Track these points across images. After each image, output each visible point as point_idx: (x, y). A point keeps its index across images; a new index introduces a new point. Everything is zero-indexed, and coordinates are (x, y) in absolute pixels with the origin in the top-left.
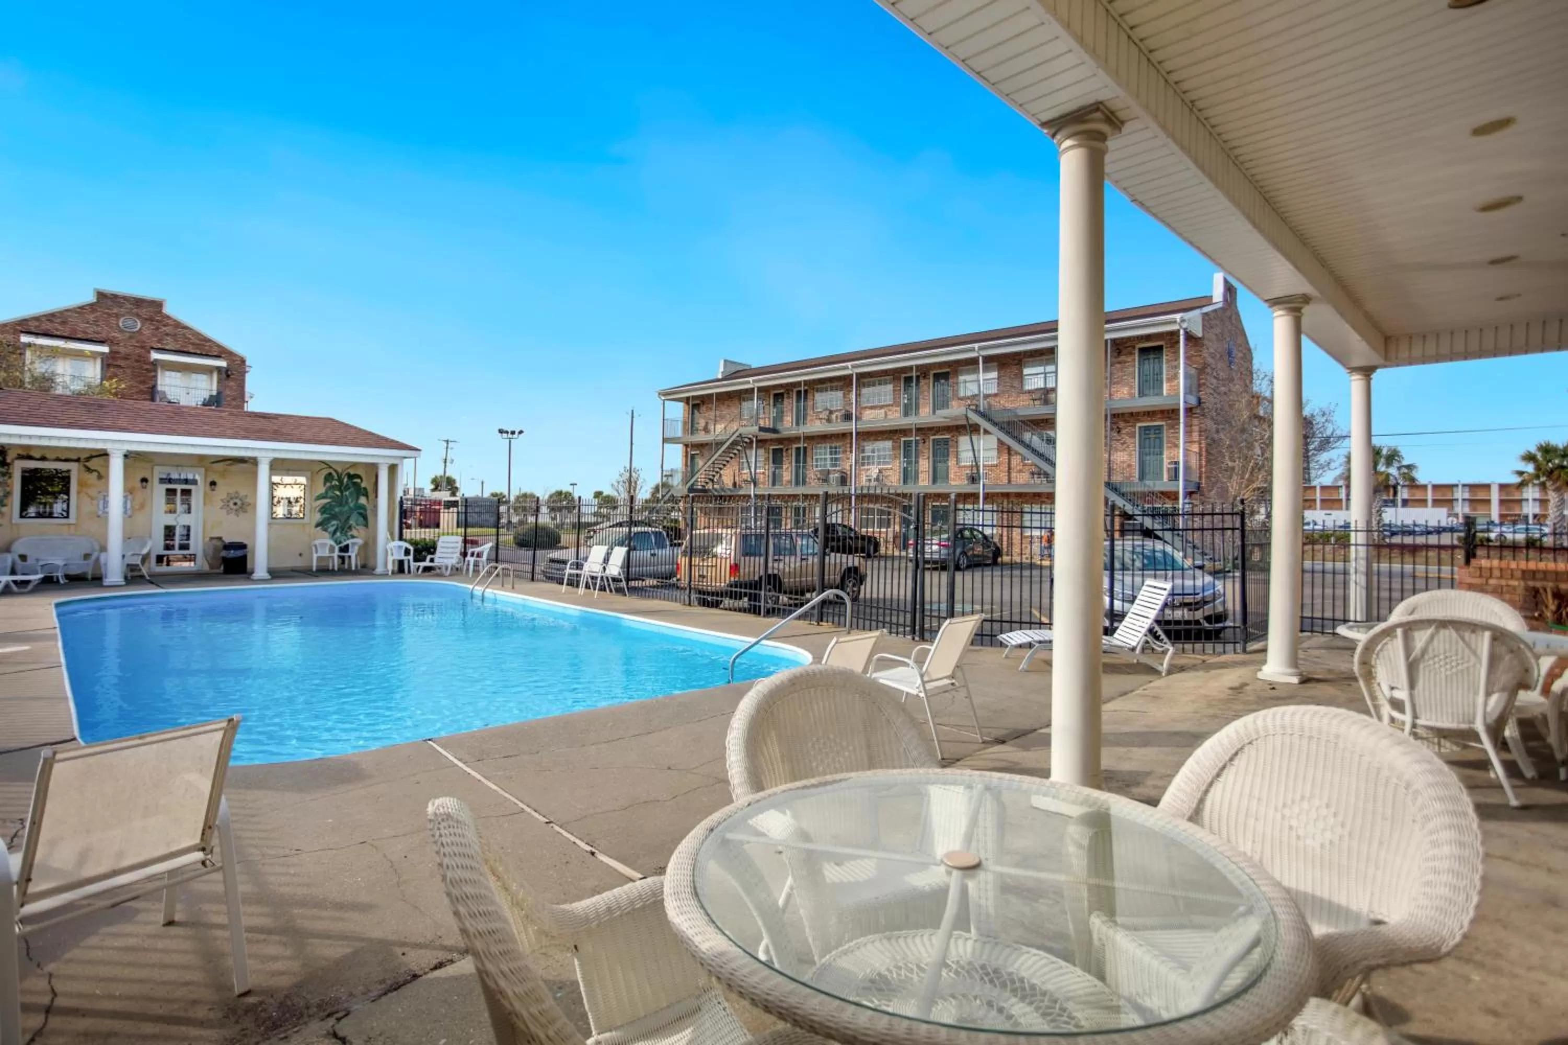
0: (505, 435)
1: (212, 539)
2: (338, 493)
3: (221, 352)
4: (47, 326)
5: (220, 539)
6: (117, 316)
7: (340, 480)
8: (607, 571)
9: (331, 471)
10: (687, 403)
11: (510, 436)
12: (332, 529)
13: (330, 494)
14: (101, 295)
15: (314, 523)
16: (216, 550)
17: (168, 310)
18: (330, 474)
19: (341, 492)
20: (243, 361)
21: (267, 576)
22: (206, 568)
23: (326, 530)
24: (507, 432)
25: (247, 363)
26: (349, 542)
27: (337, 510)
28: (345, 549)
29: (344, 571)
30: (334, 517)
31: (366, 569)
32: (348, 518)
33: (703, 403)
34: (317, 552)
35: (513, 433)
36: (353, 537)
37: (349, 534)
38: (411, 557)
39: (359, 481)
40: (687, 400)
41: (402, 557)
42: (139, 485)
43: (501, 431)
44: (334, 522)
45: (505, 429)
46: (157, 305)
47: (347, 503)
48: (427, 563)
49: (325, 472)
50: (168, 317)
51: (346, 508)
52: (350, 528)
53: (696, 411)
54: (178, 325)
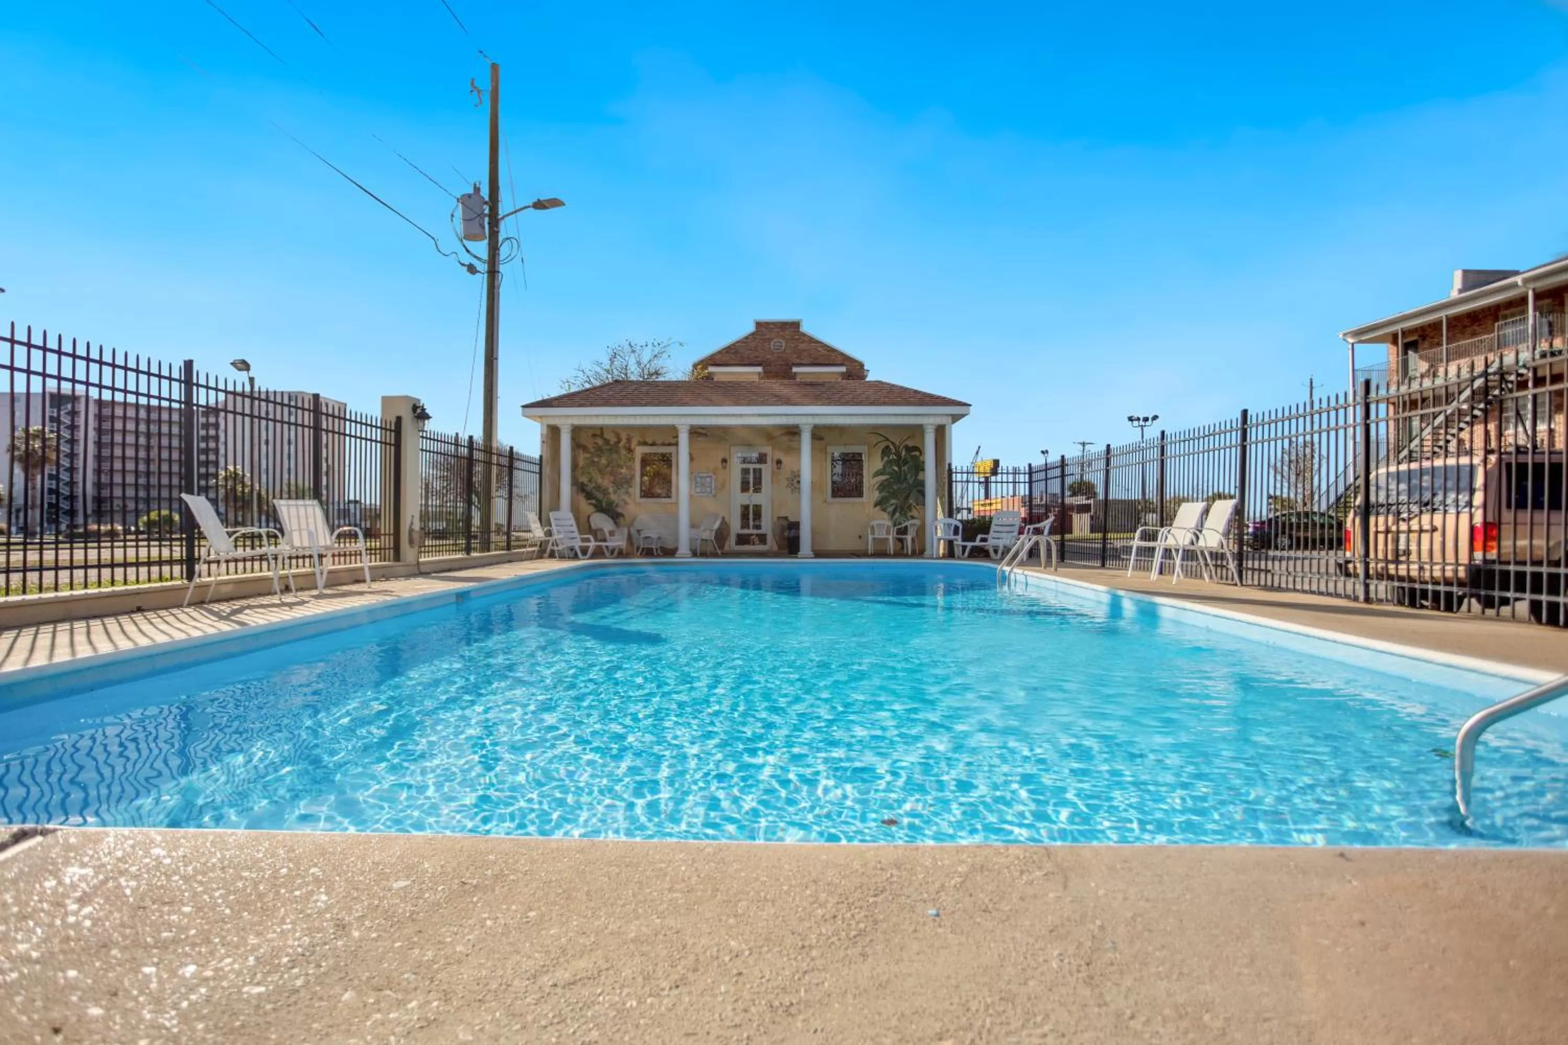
0: (1136, 423)
1: (779, 518)
2: (896, 468)
3: (846, 360)
4: (726, 358)
5: (786, 518)
6: (770, 340)
7: (898, 454)
8: (1201, 543)
9: (888, 443)
10: (1395, 342)
11: (1142, 423)
12: (891, 509)
13: (888, 470)
14: (759, 324)
15: (872, 503)
16: (783, 529)
17: (805, 328)
18: (887, 447)
19: (900, 468)
20: (861, 365)
21: (811, 554)
22: (775, 548)
23: (884, 510)
24: (1138, 419)
25: (866, 368)
26: (908, 523)
27: (895, 487)
28: (904, 531)
29: (899, 554)
30: (894, 495)
31: (919, 552)
32: (907, 497)
33: (1424, 337)
34: (873, 533)
35: (1146, 419)
36: (913, 518)
37: (909, 514)
38: (959, 537)
39: (917, 453)
40: (1394, 339)
41: (952, 537)
42: (720, 465)
43: (1131, 419)
44: (893, 501)
45: (1136, 416)
46: (795, 325)
47: (906, 479)
48: (977, 543)
49: (883, 445)
50: (804, 335)
51: (904, 485)
52: (910, 508)
53: (1410, 352)
54: (812, 340)
